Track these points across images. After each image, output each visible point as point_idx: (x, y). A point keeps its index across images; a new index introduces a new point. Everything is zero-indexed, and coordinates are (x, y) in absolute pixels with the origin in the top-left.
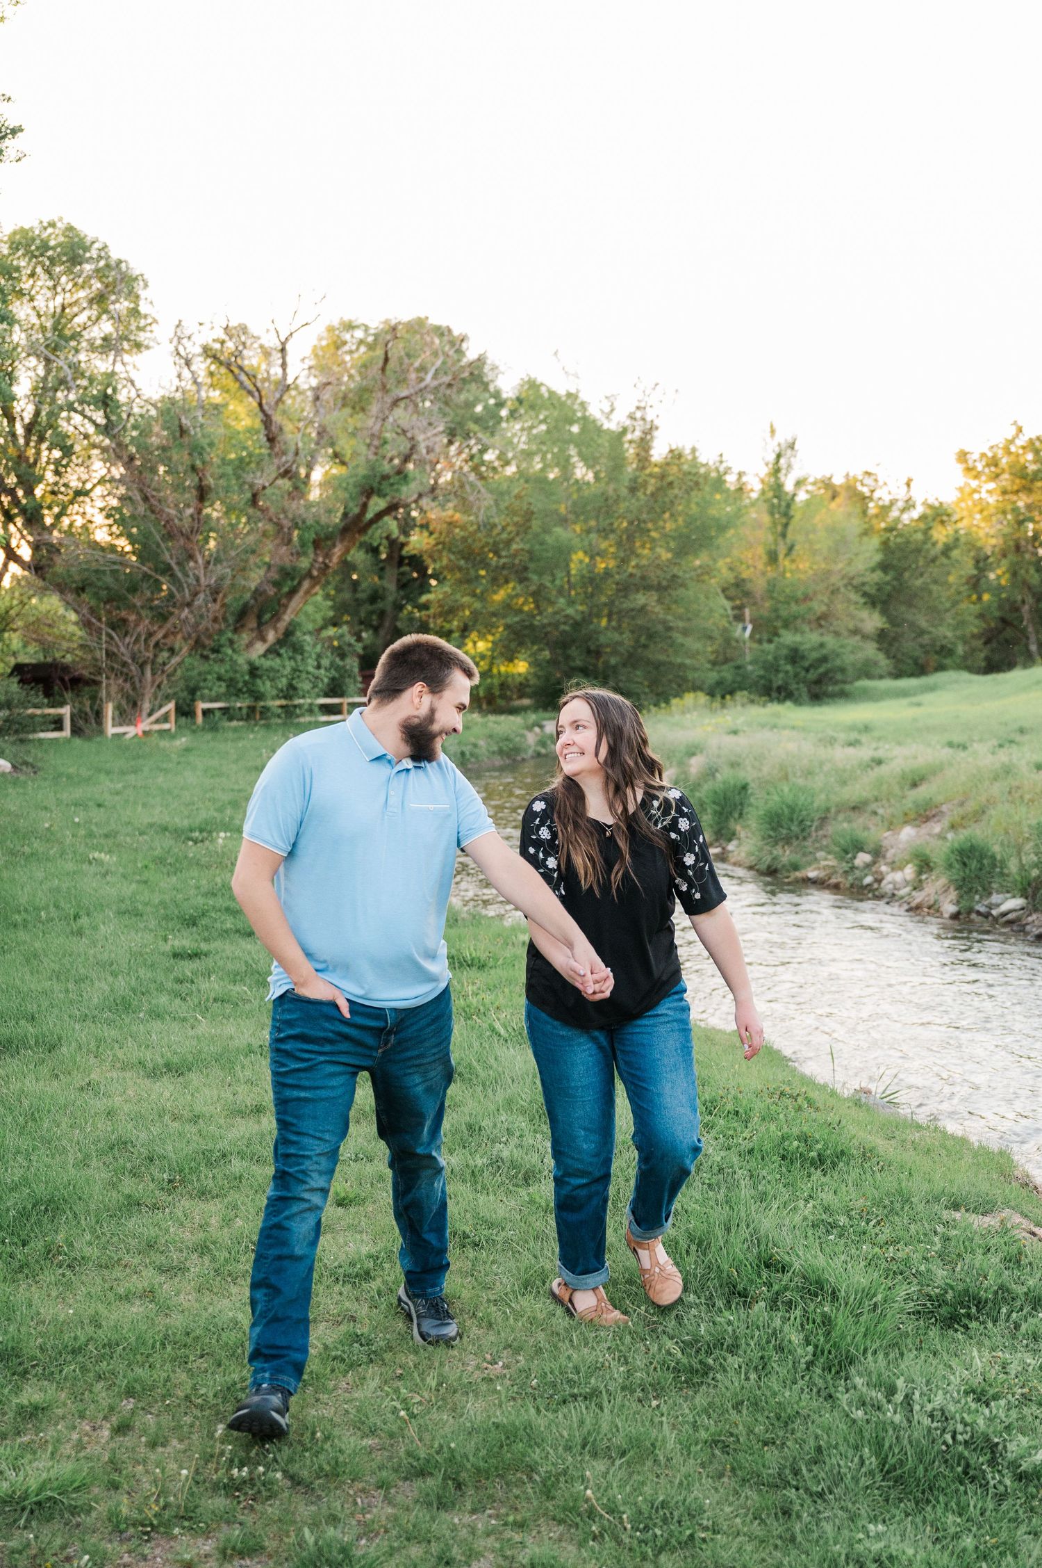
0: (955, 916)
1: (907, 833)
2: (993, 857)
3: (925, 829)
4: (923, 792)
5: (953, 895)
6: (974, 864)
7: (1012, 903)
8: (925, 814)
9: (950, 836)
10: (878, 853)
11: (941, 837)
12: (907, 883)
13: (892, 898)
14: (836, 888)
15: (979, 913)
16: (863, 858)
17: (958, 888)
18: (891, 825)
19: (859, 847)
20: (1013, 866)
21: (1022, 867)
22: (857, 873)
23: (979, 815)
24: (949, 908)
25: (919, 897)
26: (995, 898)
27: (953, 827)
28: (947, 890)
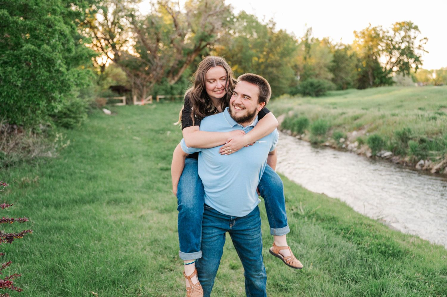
0: (371, 157)
1: (355, 133)
2: (382, 141)
3: (360, 132)
4: (358, 122)
5: (370, 151)
6: (376, 142)
7: (387, 154)
8: (359, 128)
9: (368, 134)
10: (346, 138)
11: (365, 134)
12: (355, 147)
13: (351, 151)
14: (334, 148)
15: (378, 156)
16: (342, 140)
17: (372, 149)
18: (350, 130)
19: (341, 137)
20: (388, 143)
21: (391, 144)
22: (340, 144)
23: (376, 128)
24: (369, 154)
25: (359, 151)
26: (382, 152)
27: (369, 132)
28: (368, 149)
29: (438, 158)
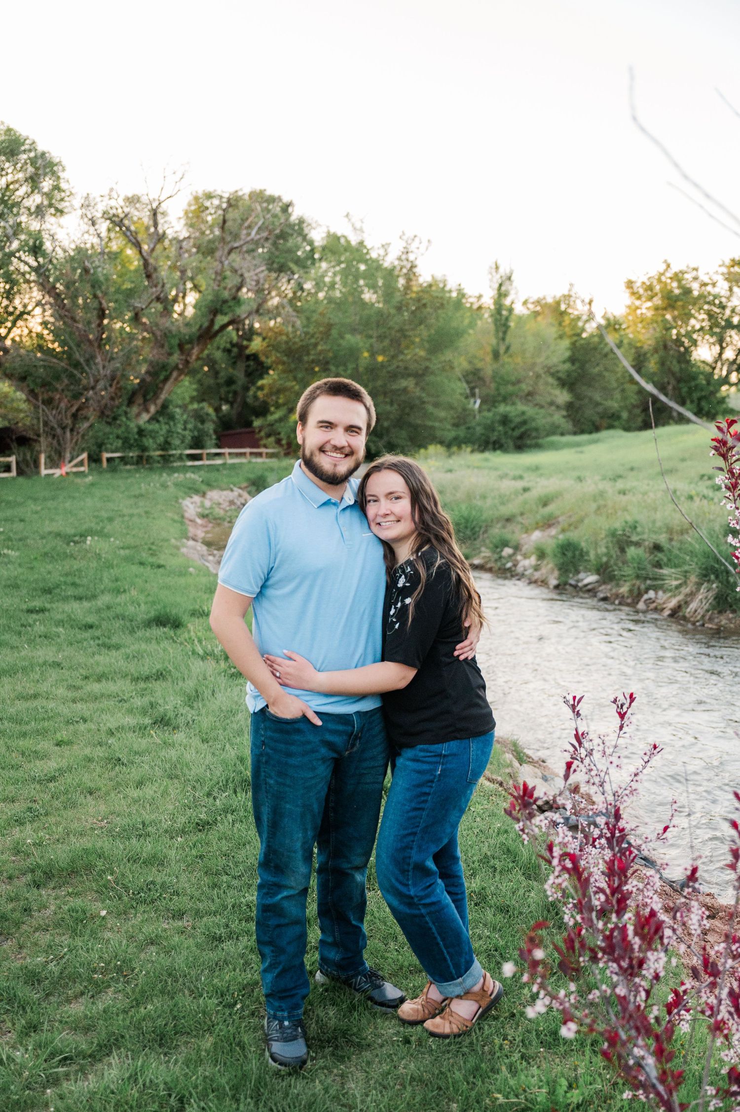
0: (557, 587)
1: (536, 535)
2: (582, 550)
3: (547, 533)
4: (551, 508)
5: (556, 573)
6: (569, 554)
7: (590, 579)
8: (548, 523)
9: (559, 537)
10: (517, 548)
11: (554, 537)
12: (531, 566)
13: (520, 576)
14: (490, 570)
15: (571, 585)
16: (508, 551)
17: (560, 569)
18: (527, 530)
19: (505, 544)
20: (592, 556)
21: (597, 555)
22: (504, 561)
23: (575, 525)
24: (553, 582)
25: (537, 575)
26: (582, 575)
27: (563, 531)
28: (552, 570)
29: (675, 583)
